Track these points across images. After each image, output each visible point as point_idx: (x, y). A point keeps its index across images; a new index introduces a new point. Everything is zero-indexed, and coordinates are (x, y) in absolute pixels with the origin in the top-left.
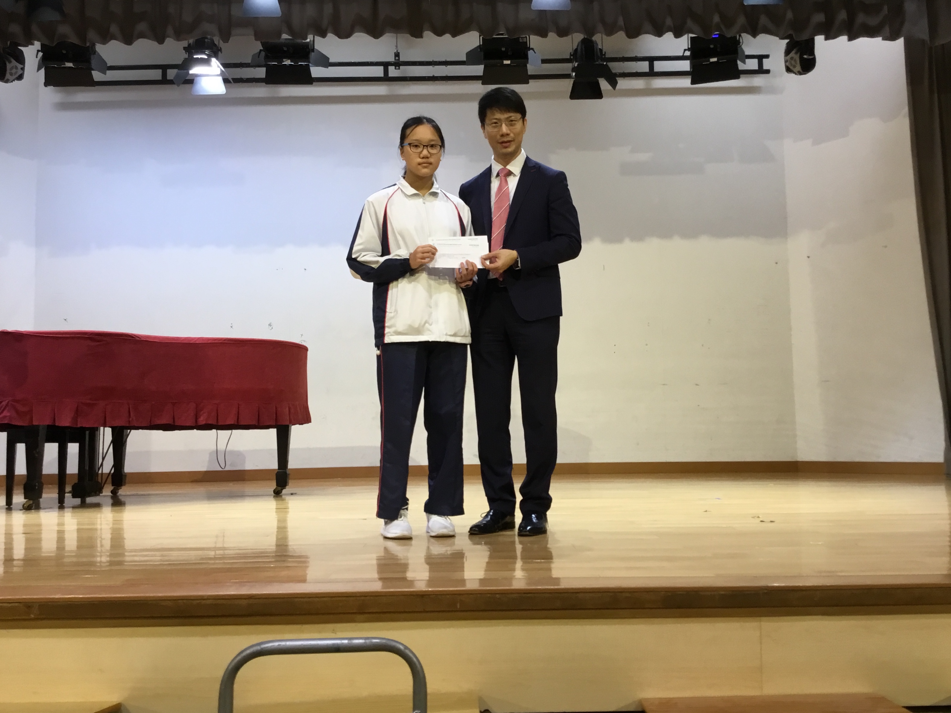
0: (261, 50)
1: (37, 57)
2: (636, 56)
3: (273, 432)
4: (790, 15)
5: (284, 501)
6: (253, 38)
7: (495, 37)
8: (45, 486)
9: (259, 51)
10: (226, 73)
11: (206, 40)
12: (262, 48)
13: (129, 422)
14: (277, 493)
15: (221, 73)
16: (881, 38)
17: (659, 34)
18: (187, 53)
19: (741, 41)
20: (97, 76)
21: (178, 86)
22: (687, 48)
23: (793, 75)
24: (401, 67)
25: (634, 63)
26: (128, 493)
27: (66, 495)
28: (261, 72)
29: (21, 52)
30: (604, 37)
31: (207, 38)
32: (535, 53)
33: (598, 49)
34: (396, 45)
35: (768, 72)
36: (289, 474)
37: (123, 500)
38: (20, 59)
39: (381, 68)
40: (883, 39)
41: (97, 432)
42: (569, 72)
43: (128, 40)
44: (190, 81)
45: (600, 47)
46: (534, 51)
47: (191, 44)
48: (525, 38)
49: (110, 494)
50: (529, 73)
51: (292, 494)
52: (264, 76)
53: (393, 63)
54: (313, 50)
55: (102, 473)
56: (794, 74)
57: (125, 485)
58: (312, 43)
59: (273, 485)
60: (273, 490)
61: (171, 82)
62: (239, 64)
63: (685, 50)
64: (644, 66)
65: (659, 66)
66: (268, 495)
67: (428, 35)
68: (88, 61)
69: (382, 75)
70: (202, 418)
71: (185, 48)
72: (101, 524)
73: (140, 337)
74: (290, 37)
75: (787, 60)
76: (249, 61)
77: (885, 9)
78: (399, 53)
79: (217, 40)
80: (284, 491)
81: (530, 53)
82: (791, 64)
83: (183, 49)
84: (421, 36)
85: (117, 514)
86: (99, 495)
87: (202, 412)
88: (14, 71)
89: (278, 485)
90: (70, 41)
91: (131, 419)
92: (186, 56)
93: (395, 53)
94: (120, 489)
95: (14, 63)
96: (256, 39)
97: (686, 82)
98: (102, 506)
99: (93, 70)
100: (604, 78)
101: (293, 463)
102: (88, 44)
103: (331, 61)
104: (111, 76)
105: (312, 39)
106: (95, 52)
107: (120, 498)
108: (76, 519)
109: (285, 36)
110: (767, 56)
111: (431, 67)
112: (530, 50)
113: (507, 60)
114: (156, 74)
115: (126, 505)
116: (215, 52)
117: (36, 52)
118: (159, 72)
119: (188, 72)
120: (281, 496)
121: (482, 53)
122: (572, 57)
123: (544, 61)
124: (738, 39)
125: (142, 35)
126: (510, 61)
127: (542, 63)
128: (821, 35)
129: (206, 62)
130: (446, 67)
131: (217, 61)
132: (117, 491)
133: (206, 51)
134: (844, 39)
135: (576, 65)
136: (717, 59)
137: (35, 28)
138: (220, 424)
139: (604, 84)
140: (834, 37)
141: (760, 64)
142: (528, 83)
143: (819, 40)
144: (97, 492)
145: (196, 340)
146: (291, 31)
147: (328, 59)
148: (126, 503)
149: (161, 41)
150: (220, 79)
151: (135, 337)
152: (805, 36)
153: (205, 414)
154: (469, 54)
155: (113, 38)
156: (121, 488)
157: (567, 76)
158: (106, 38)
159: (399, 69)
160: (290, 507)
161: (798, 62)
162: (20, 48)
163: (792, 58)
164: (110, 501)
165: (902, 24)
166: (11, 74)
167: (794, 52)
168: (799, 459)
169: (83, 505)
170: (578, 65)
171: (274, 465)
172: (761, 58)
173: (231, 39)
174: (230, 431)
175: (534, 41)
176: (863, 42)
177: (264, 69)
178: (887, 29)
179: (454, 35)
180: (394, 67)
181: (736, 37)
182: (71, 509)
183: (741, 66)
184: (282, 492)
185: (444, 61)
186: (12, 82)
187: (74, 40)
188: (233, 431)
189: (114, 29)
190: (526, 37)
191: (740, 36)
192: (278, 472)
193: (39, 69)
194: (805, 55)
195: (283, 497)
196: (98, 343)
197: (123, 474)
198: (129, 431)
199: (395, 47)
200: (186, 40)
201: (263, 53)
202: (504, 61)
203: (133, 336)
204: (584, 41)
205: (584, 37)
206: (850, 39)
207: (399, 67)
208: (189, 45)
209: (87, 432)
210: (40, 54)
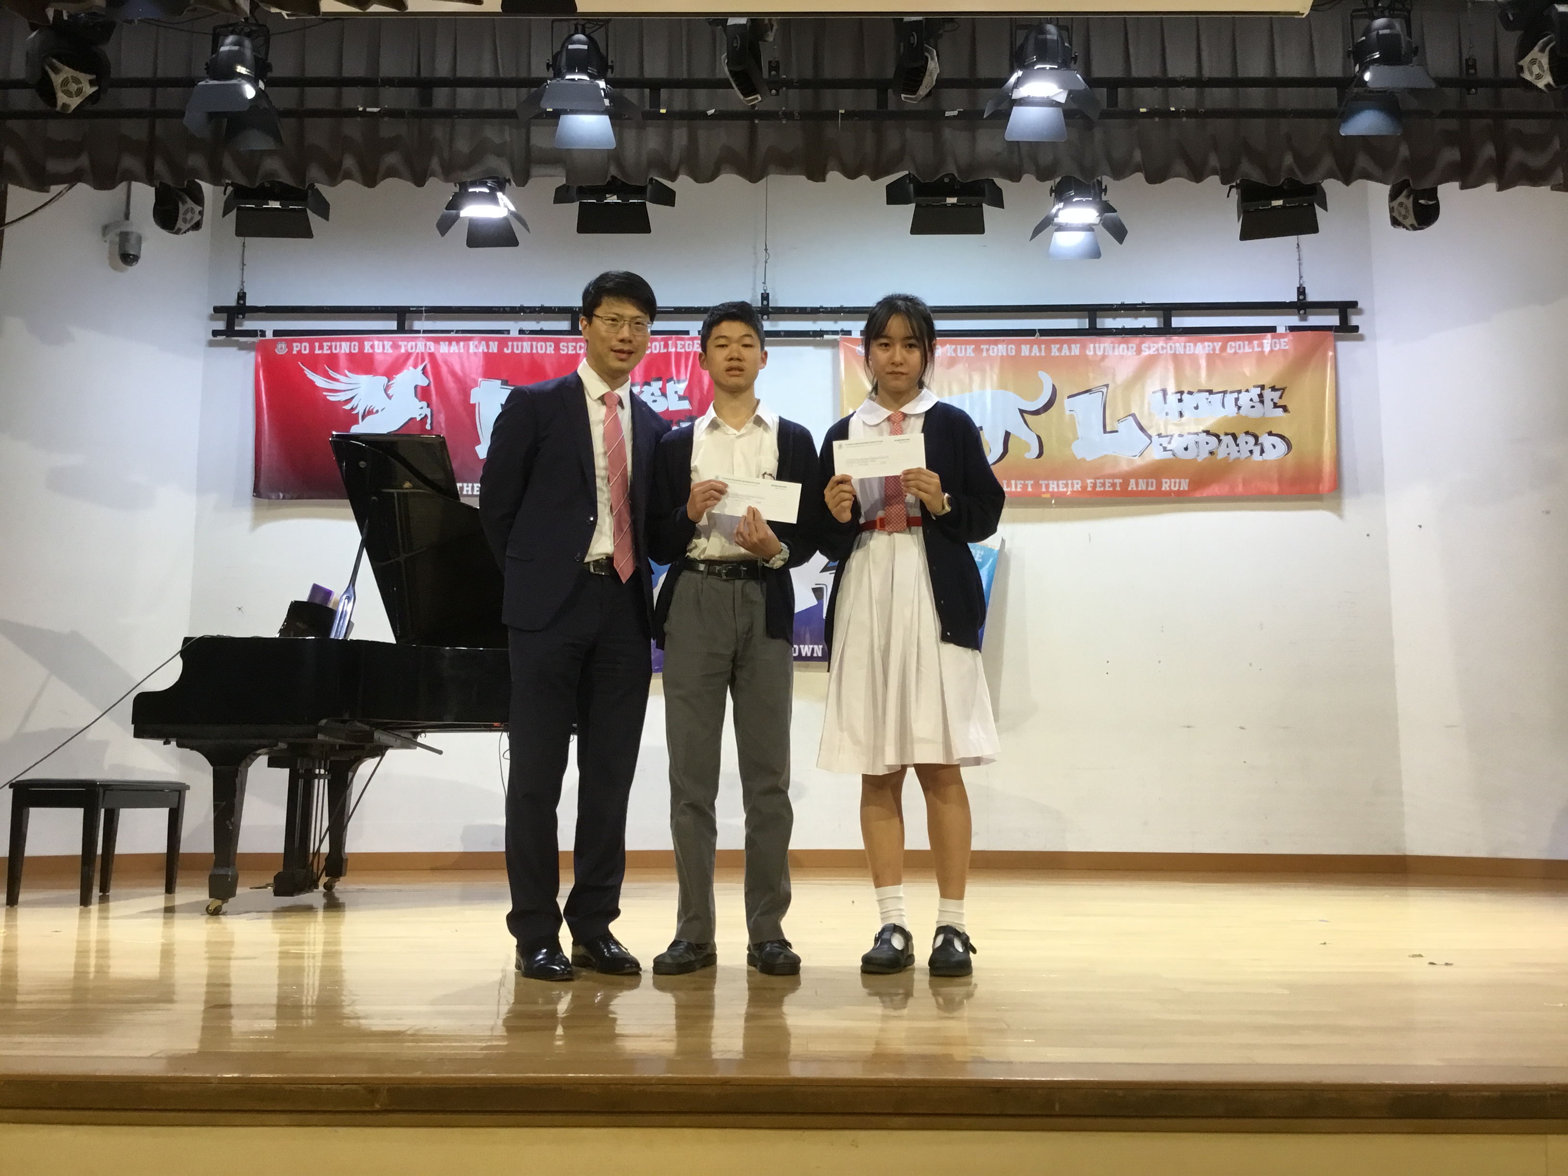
1: (222, 197)
4: (1404, 152)
16: (1549, 188)
17: (1199, 177)
23: (1402, 230)
29: (200, 186)
38: (198, 198)
43: (370, 180)
56: (1405, 229)
67: (834, 177)
75: (1393, 209)
77: (1556, 144)
82: (1400, 215)
84: (822, 179)
88: (188, 217)
90: (279, 180)
95: (190, 203)
102: (307, 184)
115: (346, 909)
124: (1319, 186)
125: (391, 173)
128: (1457, 181)
133: (488, 182)
134: (1490, 187)
136: (1283, 203)
137: (228, 163)
140: (1476, 184)
143: (1447, 189)
149: (420, 182)
152: (1426, 185)
155: (348, 176)
158: (335, 175)
163: (1400, 205)
166: (184, 221)
167: (1402, 198)
168: (1408, 853)
178: (1560, 174)
179: (871, 178)
181: (1317, 181)
186: (185, 233)
187: (286, 178)
189: (349, 162)
191: (1323, 182)
193: (226, 212)
194: (1423, 200)
206: (1500, 188)
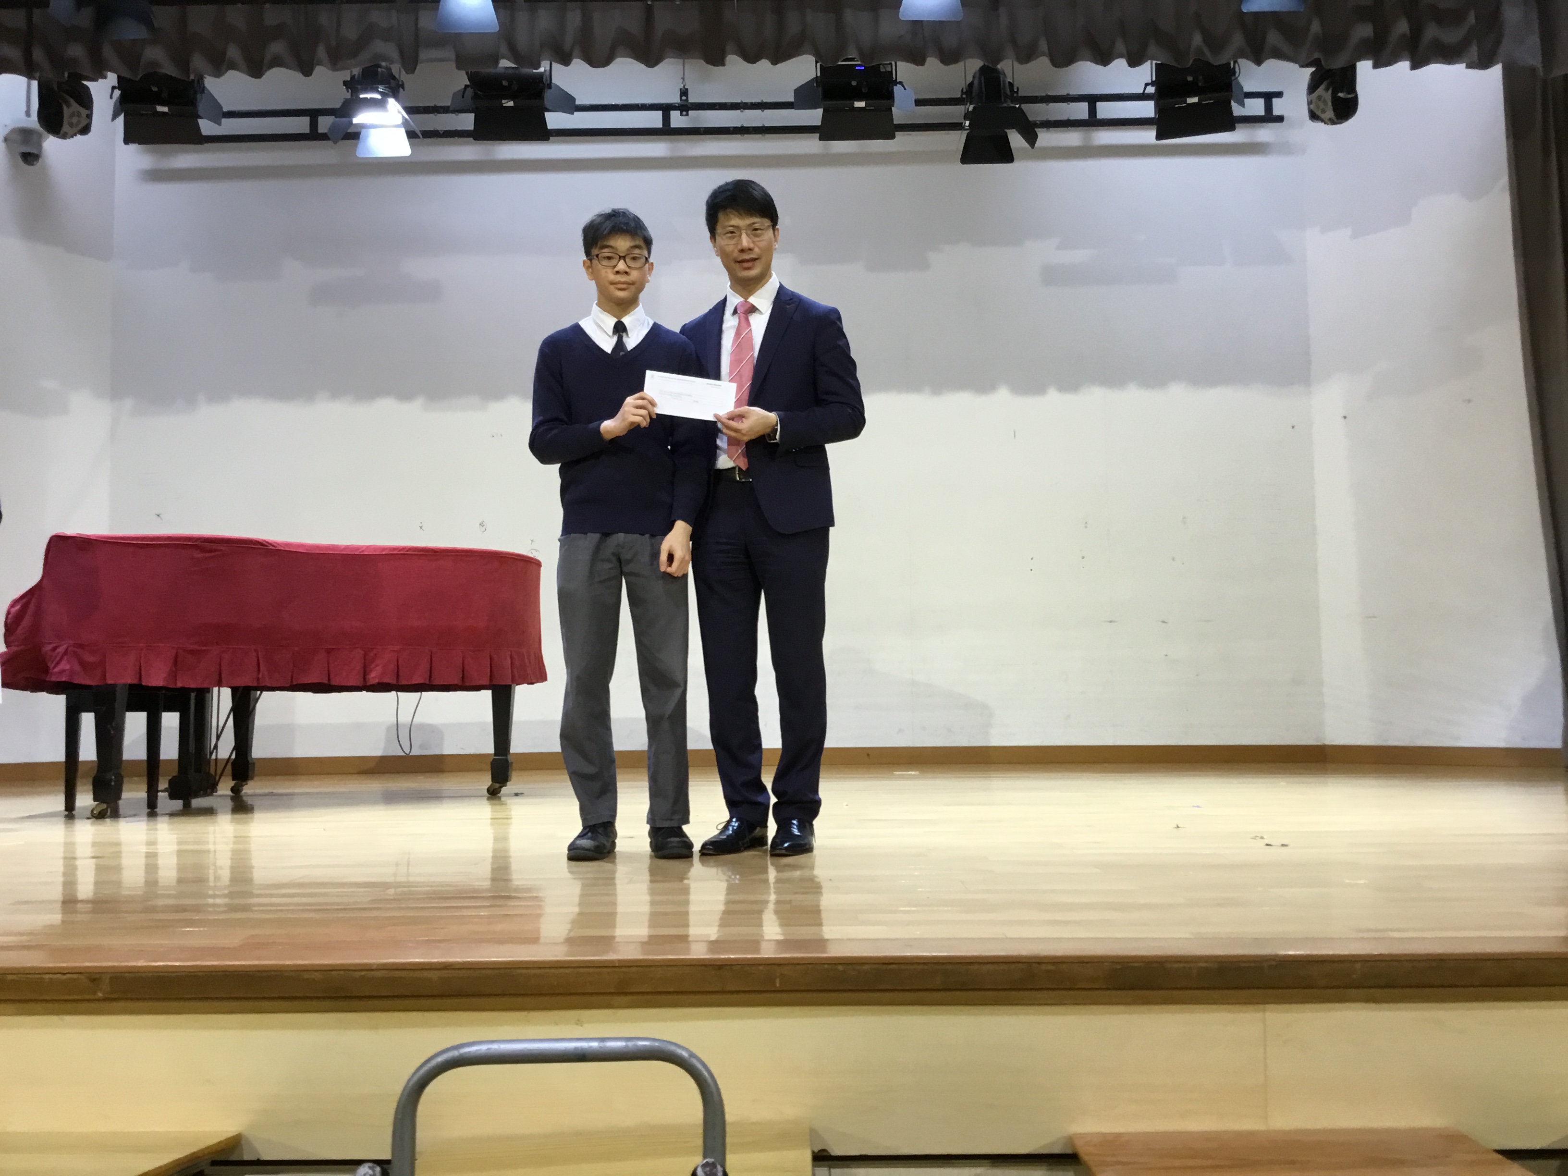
0: (466, 86)
1: (111, 97)
2: (1068, 95)
3: (486, 696)
4: (1316, 27)
5: (504, 807)
6: (453, 65)
7: (840, 63)
8: (125, 780)
9: (464, 87)
10: (411, 122)
11: (379, 69)
12: (468, 83)
13: (258, 679)
14: (493, 793)
15: (402, 123)
16: (1464, 65)
17: (1104, 59)
18: (350, 91)
19: (1237, 70)
20: (206, 127)
21: (335, 142)
22: (1150, 82)
23: (1321, 125)
24: (690, 112)
25: (1064, 105)
26: (258, 791)
27: (160, 794)
28: (467, 121)
29: (87, 88)
30: (1016, 64)
31: (380, 66)
32: (905, 89)
33: (1007, 84)
34: (682, 76)
35: (1280, 119)
36: (512, 763)
37: (250, 802)
38: (85, 101)
39: (659, 114)
40: (1468, 67)
41: (209, 695)
42: (962, 121)
43: (256, 70)
44: (354, 135)
45: (1009, 80)
46: (903, 86)
47: (356, 77)
48: (890, 66)
49: (230, 793)
50: (895, 122)
51: (516, 795)
52: (470, 126)
53: (677, 105)
54: (550, 86)
55: (216, 759)
56: (1323, 123)
57: (252, 779)
58: (548, 73)
59: (486, 781)
60: (487, 787)
61: (324, 137)
62: (432, 107)
63: (1147, 85)
64: (1081, 110)
65: (1105, 110)
66: (478, 797)
67: (734, 61)
68: (193, 103)
69: (659, 125)
70: (373, 675)
71: (345, 83)
72: (215, 843)
73: (275, 544)
74: (514, 66)
75: (1311, 101)
76: (448, 103)
77: (1472, 18)
78: (687, 89)
79: (396, 69)
80: (504, 790)
81: (897, 89)
82: (1318, 107)
83: (342, 84)
84: (723, 64)
85: (240, 827)
86: (211, 794)
87: (373, 666)
88: (75, 120)
89: (494, 779)
90: (164, 71)
91: (260, 676)
92: (348, 95)
93: (681, 89)
94: (245, 785)
95: (75, 106)
96: (459, 68)
97: (1148, 136)
98: (216, 813)
99: (201, 118)
100: (1017, 130)
101: (518, 745)
102: (192, 77)
103: (577, 103)
104: (230, 127)
105: (548, 68)
106: (203, 89)
107: (245, 798)
108: (175, 834)
109: (505, 63)
110: (1279, 95)
111: (739, 111)
112: (896, 85)
113: (861, 100)
114: (301, 125)
115: (254, 811)
116: (394, 89)
117: (110, 91)
118: (306, 120)
119: (352, 121)
120: (500, 798)
121: (820, 89)
122: (964, 96)
123: (919, 103)
124: (1232, 66)
125: (277, 62)
126: (864, 102)
127: (916, 105)
128: (1368, 59)
129: (380, 104)
130: (763, 111)
131: (396, 103)
132: (240, 788)
133: (379, 86)
134: (1404, 65)
135: (971, 108)
136: (1199, 99)
137: (108, 52)
138: (403, 682)
139: (1016, 140)
140: (1389, 63)
141: (1269, 107)
142: (893, 137)
143: (1364, 68)
144: (209, 791)
145: (363, 549)
146: (515, 55)
147: (573, 99)
148: (255, 808)
149: (307, 70)
150: (402, 132)
151: (266, 544)
152: (1338, 63)
153: (378, 668)
154: (797, 92)
155: (233, 66)
156: (247, 784)
157: (957, 126)
158: (220, 66)
159: (687, 115)
160: (513, 817)
161: (1330, 104)
162: (85, 83)
163: (1319, 98)
164: (229, 804)
165: (1498, 43)
166: (71, 125)
167: (1322, 87)
168: (1328, 742)
169: (187, 811)
170: (974, 108)
171: (488, 747)
172: (1269, 97)
173: (418, 68)
174: (419, 694)
175: (903, 70)
176: (1436, 71)
177: (471, 116)
178: (1474, 50)
179: (775, 62)
180: (679, 112)
181: (1230, 64)
182: (166, 818)
183: (1237, 110)
184: (500, 791)
185: (759, 103)
186: (73, 137)
187: (169, 69)
188: (424, 693)
189: (233, 52)
190: (891, 64)
191: (1235, 62)
192: (494, 759)
193: (115, 116)
194: (1341, 92)
195: (503, 799)
196: (207, 555)
197: (250, 762)
198: (259, 693)
199: (682, 80)
200: (348, 69)
201: (470, 92)
202: (855, 102)
203: (264, 543)
204: (983, 70)
205: (984, 64)
206: (1414, 67)
207: (687, 112)
208: (353, 77)
209: (193, 695)
210: (117, 93)
